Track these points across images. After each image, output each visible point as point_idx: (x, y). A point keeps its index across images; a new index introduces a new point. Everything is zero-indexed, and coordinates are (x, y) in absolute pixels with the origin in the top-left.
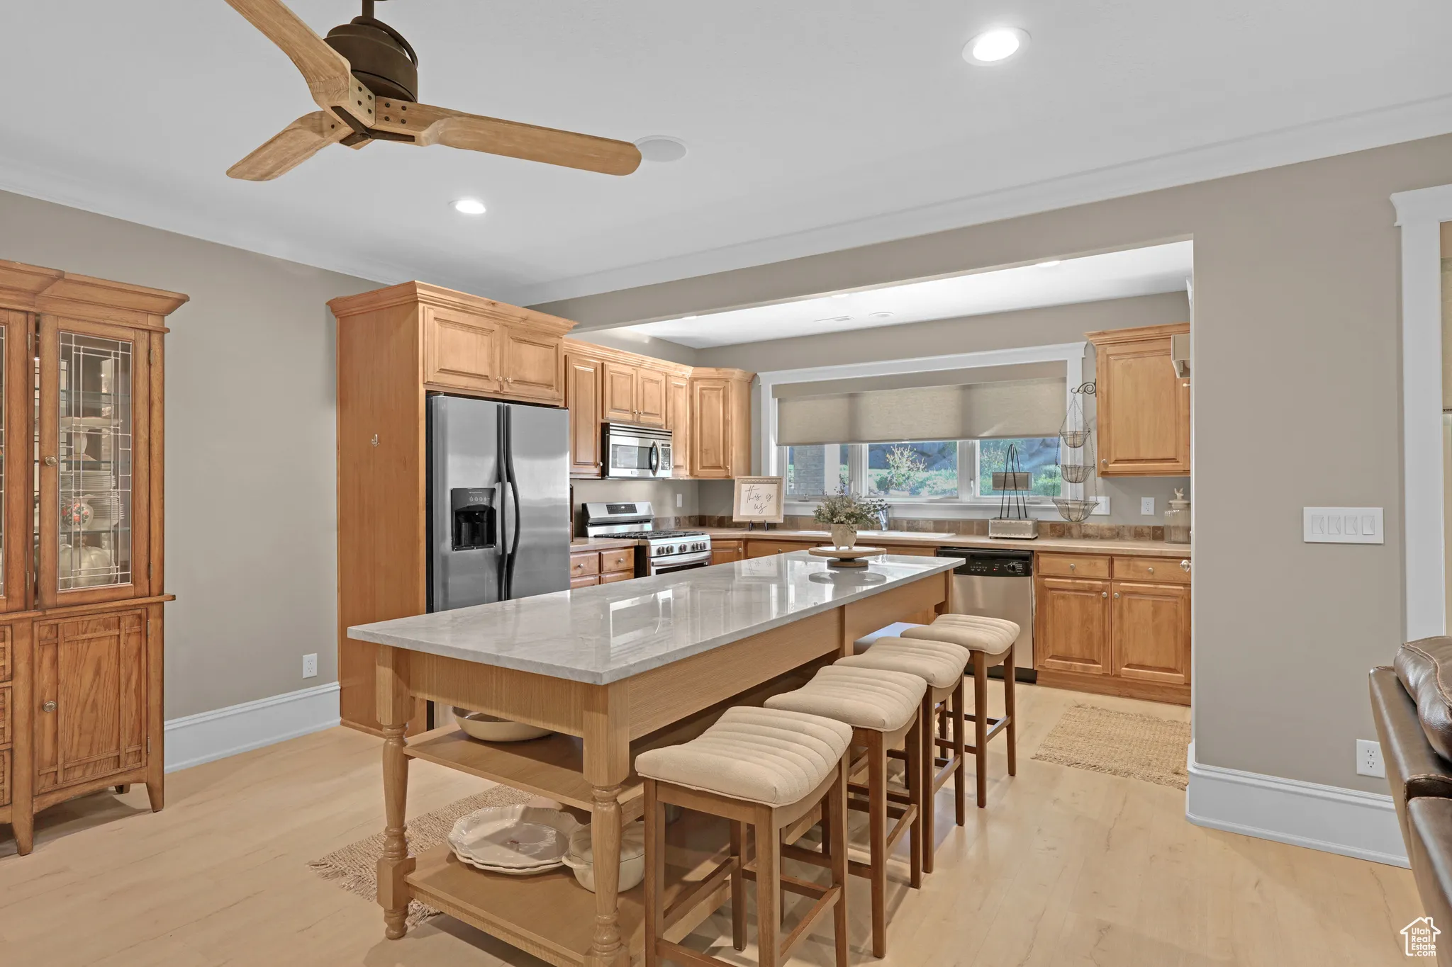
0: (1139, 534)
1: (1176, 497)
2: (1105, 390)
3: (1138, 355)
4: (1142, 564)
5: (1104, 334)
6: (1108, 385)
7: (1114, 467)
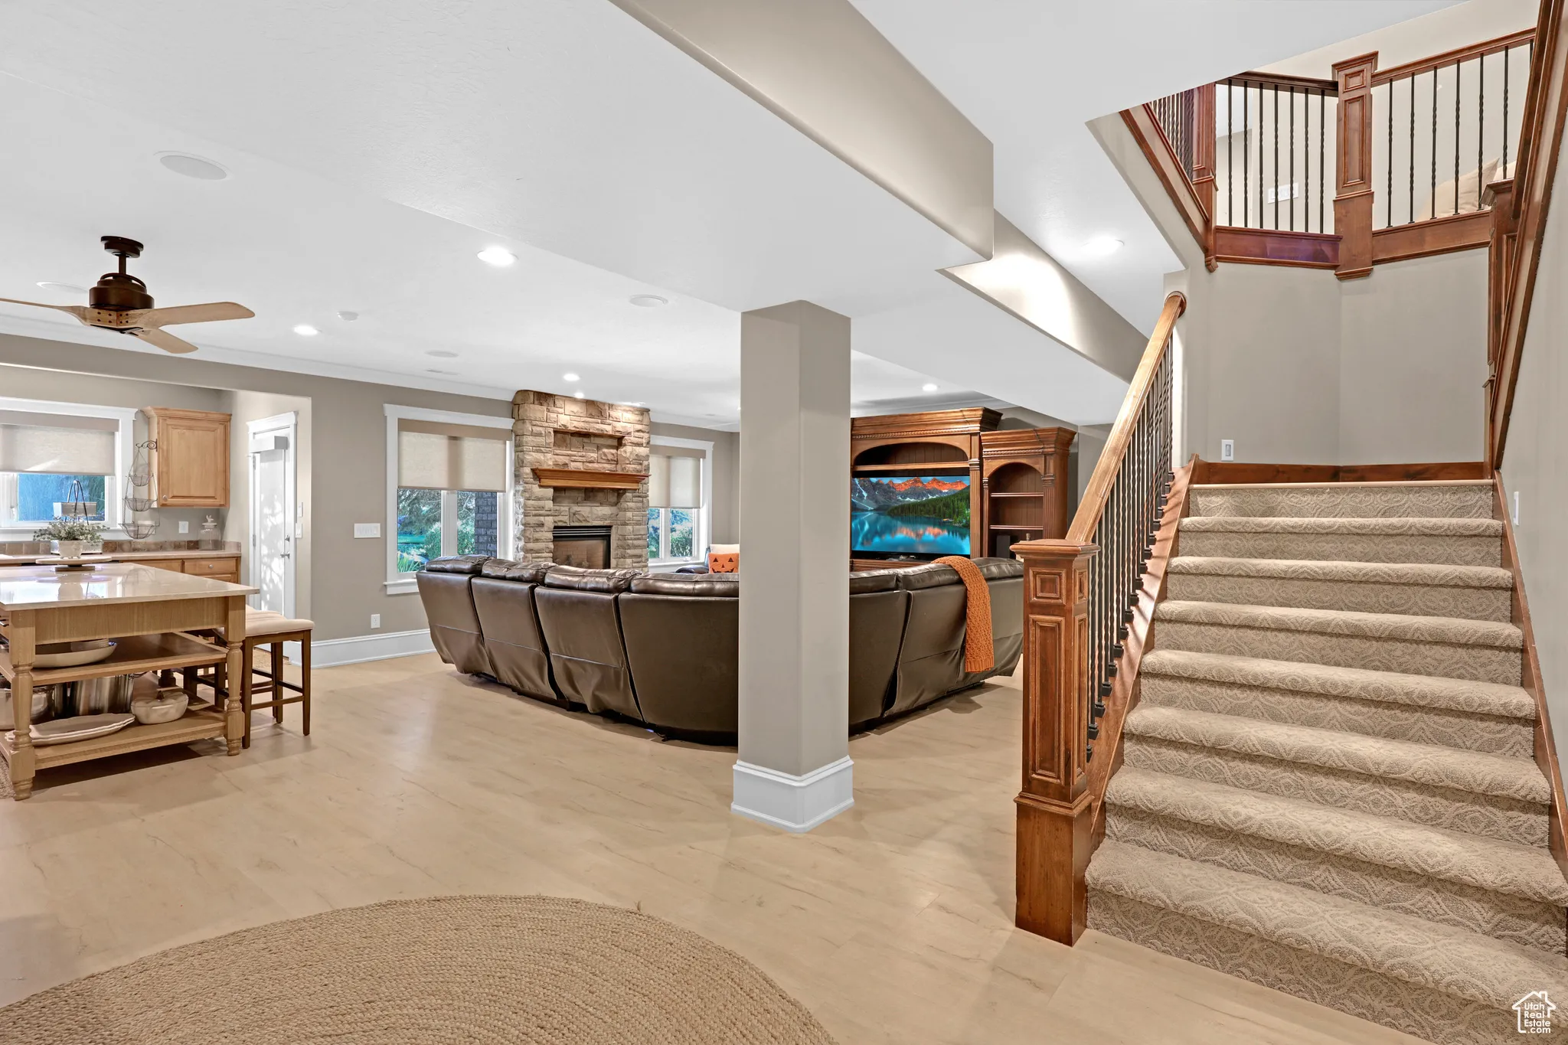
0: (177, 546)
1: (207, 521)
2: (165, 447)
3: (190, 428)
4: (204, 563)
5: (166, 409)
6: (168, 445)
7: (170, 501)
